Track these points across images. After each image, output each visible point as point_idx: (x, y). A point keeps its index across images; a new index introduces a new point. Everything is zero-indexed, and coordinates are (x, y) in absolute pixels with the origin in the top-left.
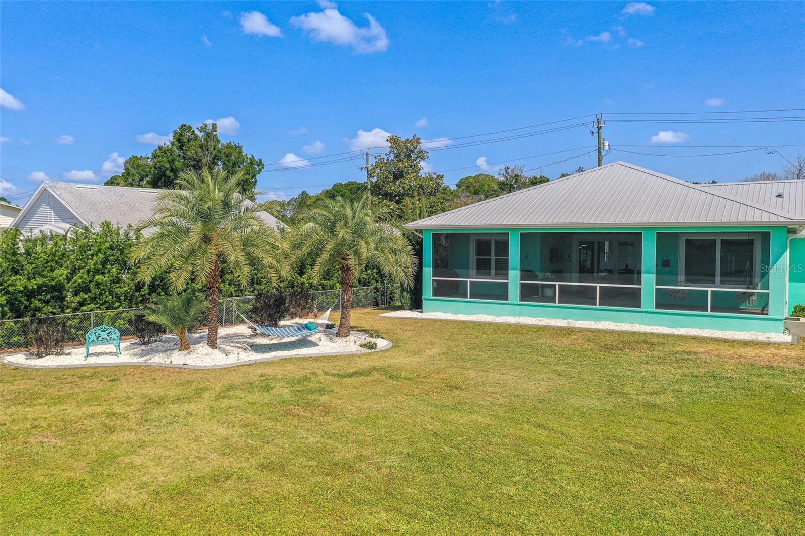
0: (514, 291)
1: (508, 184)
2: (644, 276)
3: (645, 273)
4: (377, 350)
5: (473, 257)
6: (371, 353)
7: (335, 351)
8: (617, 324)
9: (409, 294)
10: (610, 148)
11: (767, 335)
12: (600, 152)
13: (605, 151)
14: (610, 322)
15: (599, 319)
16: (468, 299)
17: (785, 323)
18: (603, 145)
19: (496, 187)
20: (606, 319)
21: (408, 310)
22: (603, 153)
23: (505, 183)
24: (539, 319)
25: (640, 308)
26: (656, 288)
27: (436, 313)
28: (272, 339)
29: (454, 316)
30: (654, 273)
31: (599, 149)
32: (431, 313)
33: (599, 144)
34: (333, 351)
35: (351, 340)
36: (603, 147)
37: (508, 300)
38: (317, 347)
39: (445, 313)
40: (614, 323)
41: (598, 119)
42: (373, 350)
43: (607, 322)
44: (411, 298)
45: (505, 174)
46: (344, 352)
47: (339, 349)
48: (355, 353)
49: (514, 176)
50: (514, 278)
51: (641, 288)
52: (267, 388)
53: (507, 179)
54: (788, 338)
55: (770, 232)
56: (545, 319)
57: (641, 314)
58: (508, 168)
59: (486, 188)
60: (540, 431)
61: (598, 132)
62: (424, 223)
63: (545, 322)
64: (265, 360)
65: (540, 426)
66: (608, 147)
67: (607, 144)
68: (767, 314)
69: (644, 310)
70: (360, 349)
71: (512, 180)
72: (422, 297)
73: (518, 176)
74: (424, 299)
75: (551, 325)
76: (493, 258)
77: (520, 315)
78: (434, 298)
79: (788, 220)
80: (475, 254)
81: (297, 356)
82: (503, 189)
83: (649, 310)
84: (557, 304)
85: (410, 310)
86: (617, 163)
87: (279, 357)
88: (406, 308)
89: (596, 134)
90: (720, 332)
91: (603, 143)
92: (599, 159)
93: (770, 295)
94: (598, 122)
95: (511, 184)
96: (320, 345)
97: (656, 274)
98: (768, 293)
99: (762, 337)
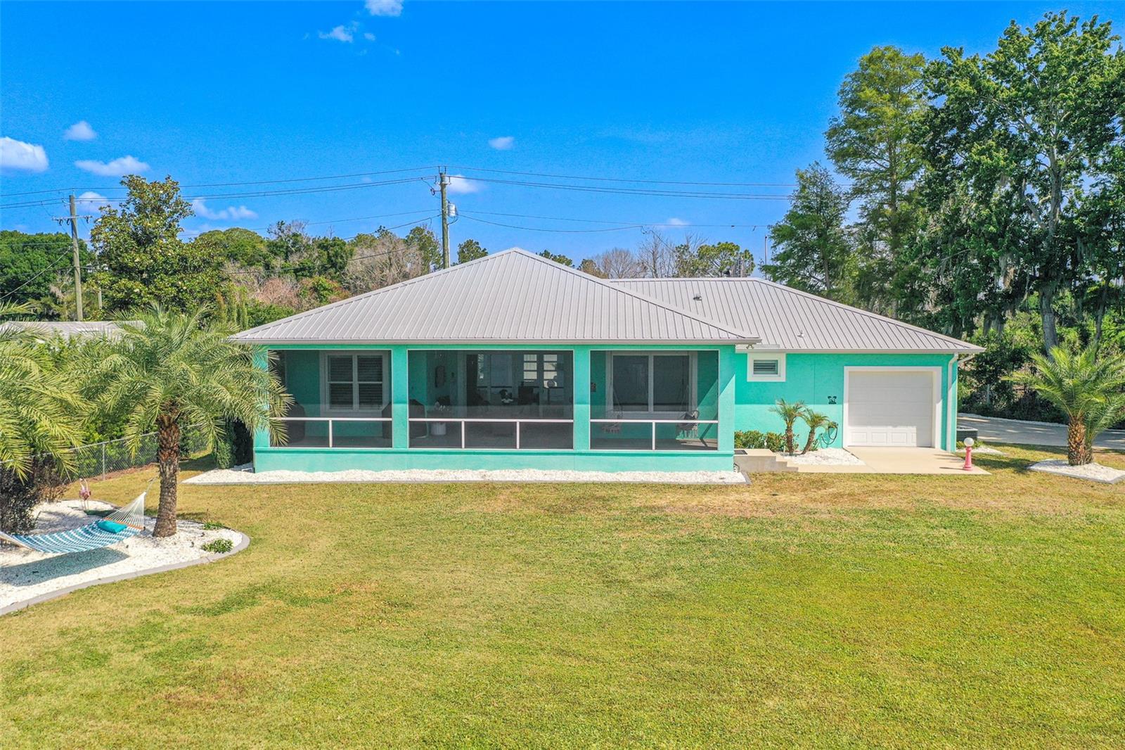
0: (401, 433)
1: (282, 246)
2: (577, 408)
3: (578, 403)
4: (232, 552)
5: (325, 383)
6: (226, 559)
7: (163, 563)
8: (545, 472)
9: (227, 445)
10: (457, 214)
11: (719, 474)
12: (444, 219)
13: (452, 218)
14: (536, 470)
15: (518, 466)
16: (331, 448)
17: (734, 458)
18: (449, 210)
19: (265, 250)
20: (529, 466)
21: (226, 468)
22: (448, 220)
23: (279, 244)
24: (440, 470)
25: (572, 448)
26: (591, 423)
27: (278, 473)
28: (27, 553)
29: (311, 474)
30: (588, 403)
31: (443, 213)
32: (271, 472)
33: (443, 207)
34: (159, 564)
35: (182, 539)
36: (449, 212)
37: (391, 447)
38: (127, 559)
39: (293, 470)
40: (541, 471)
41: (441, 174)
42: (227, 554)
43: (532, 470)
44: (232, 449)
45: (277, 231)
46: (181, 563)
47: (169, 560)
48: (199, 563)
49: (291, 234)
50: (401, 415)
51: (572, 423)
52: (97, 660)
53: (282, 240)
54: (739, 478)
55: (718, 351)
56: (448, 471)
57: (573, 456)
58: (282, 224)
59: (249, 250)
60: (568, 661)
61: (442, 191)
62: (256, 336)
63: (449, 475)
64: (45, 598)
65: (563, 653)
66: (454, 212)
67: (453, 208)
68: (716, 449)
69: (578, 451)
70: (206, 554)
71: (289, 240)
72: (254, 449)
73: (297, 236)
74: (256, 452)
75: (460, 479)
76: (356, 383)
77: (410, 467)
78: (272, 448)
79: (740, 338)
80: (327, 378)
81: (101, 583)
82: (276, 254)
83: (583, 451)
84: (463, 449)
85: (230, 467)
86: (514, 249)
87: (67, 588)
88: (223, 466)
89: (438, 194)
90: (667, 474)
91: (449, 206)
92: (443, 228)
93: (719, 425)
94: (442, 178)
95: (288, 247)
96: (130, 554)
97: (591, 404)
98: (717, 424)
99: (715, 478)
